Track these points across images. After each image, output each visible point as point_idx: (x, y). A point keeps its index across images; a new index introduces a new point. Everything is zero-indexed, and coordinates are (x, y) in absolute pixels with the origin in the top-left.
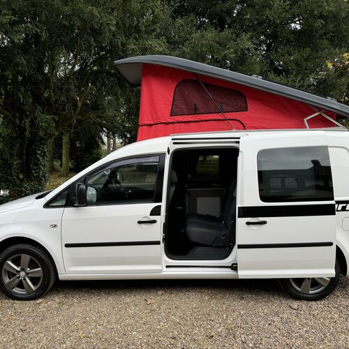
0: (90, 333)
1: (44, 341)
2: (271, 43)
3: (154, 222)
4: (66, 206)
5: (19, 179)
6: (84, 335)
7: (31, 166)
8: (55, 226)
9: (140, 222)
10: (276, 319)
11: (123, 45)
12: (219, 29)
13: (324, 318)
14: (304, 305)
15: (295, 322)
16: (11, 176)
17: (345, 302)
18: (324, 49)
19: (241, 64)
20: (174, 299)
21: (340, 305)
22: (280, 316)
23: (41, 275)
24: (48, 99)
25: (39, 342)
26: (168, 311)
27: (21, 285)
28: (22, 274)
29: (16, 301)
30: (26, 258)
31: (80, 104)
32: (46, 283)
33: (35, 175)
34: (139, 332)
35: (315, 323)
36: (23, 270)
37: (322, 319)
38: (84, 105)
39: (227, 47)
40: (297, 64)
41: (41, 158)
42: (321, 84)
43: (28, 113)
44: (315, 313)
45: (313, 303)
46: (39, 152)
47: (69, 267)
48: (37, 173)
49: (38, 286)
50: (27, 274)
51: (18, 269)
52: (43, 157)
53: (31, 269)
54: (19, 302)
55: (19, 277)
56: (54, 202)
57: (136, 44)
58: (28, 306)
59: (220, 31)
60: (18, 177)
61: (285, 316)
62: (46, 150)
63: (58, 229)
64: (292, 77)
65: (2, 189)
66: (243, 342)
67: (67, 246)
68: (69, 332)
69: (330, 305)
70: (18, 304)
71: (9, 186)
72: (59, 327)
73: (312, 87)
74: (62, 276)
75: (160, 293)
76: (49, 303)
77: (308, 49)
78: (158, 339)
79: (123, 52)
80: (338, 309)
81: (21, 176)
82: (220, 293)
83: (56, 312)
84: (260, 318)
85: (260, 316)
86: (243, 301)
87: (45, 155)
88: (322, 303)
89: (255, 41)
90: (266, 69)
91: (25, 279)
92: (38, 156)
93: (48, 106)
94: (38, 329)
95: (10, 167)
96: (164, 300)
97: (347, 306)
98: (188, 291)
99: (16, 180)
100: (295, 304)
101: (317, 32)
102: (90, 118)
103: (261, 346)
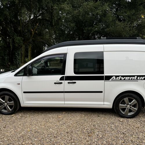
0: (32, 129)
1: (13, 132)
2: (118, 8)
3: (61, 83)
4: (24, 75)
5: (9, 65)
6: (30, 130)
7: (13, 59)
8: (19, 84)
9: (55, 83)
10: (112, 125)
11: (52, 7)
12: (95, 1)
13: (134, 126)
14: (125, 120)
15: (121, 127)
16: (5, 63)
17: (143, 119)
18: (141, 10)
19: (104, 17)
20: (69, 116)
21: (141, 121)
22: (115, 124)
23: (13, 104)
24: (20, 31)
25: (11, 132)
26: (66, 121)
27: (5, 108)
28: (6, 104)
29: (3, 115)
30: (7, 97)
31: (33, 33)
32: (15, 108)
33: (15, 63)
34: (54, 129)
35: (129, 128)
36: (6, 102)
37: (132, 126)
38: (35, 33)
39: (98, 9)
40: (129, 17)
41: (17, 56)
42: (139, 26)
43: (11, 36)
44: (130, 123)
45: (130, 119)
46: (16, 53)
47: (25, 101)
48: (16, 62)
49: (12, 109)
50: (8, 104)
51: (4, 102)
52: (18, 55)
53: (9, 102)
54: (4, 115)
55: (4, 105)
56: (18, 74)
57: (57, 7)
58: (8, 117)
59: (96, 2)
60: (8, 64)
61: (117, 124)
62: (19, 53)
63: (20, 85)
64: (126, 23)
65: (2, 69)
66: (98, 135)
67: (24, 92)
68: (24, 128)
69: (137, 120)
70: (4, 116)
71: (4, 67)
72: (20, 126)
73: (135, 27)
74: (22, 105)
75: (64, 113)
76: (17, 116)
77: (134, 10)
78: (61, 133)
79: (51, 10)
80: (140, 122)
81: (9, 64)
82: (89, 114)
83: (19, 120)
84: (106, 125)
85: (106, 124)
86: (99, 118)
87: (19, 55)
88: (133, 119)
89: (111, 7)
90: (115, 19)
91: (7, 106)
92: (16, 55)
93: (20, 34)
94: (11, 127)
95: (4, 60)
96: (65, 116)
97: (144, 121)
98: (76, 113)
99: (7, 65)
100: (122, 119)
101: (138, 3)
102: (38, 39)
103: (105, 137)
